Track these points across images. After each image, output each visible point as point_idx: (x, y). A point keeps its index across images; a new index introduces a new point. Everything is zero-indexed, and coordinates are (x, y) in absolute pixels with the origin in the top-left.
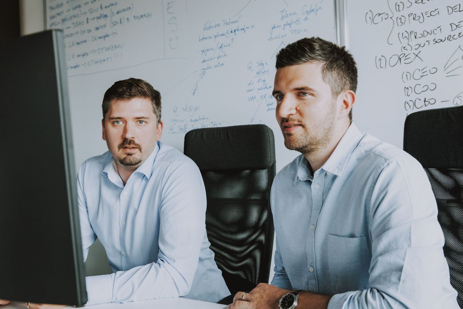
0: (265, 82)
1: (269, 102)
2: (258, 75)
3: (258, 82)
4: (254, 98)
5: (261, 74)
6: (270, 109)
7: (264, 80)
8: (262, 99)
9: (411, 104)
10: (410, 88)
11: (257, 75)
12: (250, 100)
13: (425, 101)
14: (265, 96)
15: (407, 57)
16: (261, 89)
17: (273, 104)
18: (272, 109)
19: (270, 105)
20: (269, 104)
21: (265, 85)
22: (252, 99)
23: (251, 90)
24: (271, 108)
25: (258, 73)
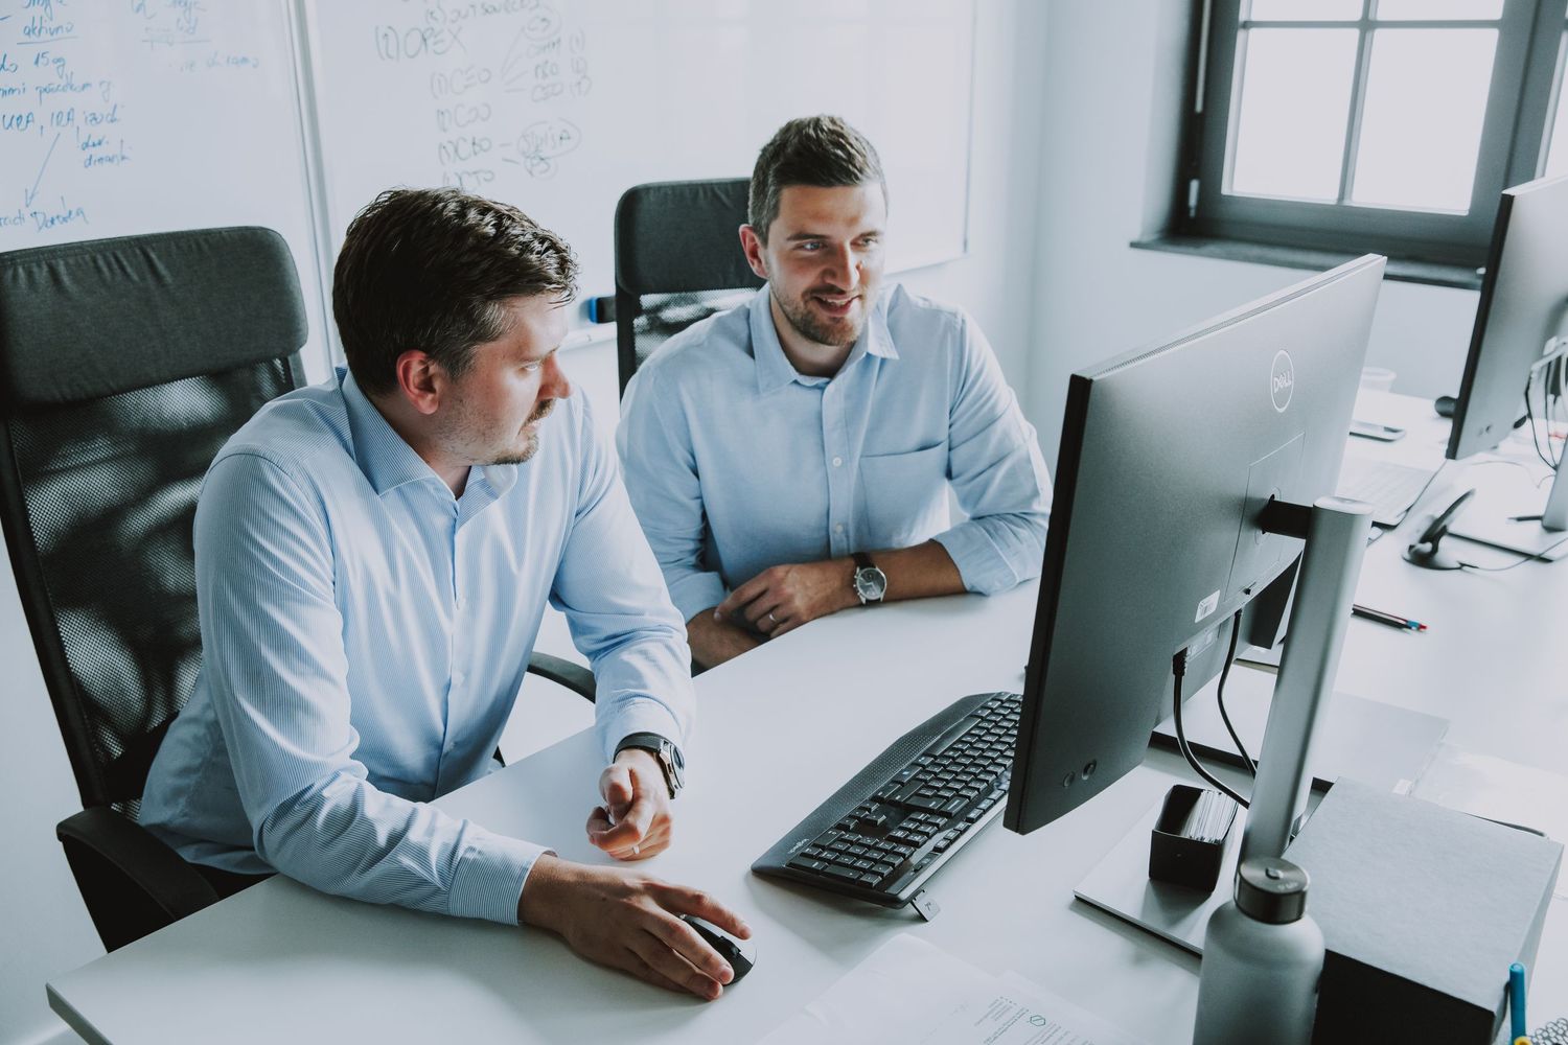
0: (63, 65)
1: (89, 137)
2: (33, 38)
3: (37, 62)
4: (28, 122)
5: (45, 36)
6: (93, 159)
7: (59, 60)
8: (58, 124)
9: (450, 148)
10: (447, 115)
11: (26, 39)
12: (10, 124)
13: (474, 144)
14: (69, 114)
15: (439, 38)
16: (51, 90)
17: (103, 143)
18: (101, 159)
19: (94, 145)
20: (91, 143)
21: (64, 78)
22: (18, 125)
23: (12, 91)
24: (98, 157)
25: (29, 32)
